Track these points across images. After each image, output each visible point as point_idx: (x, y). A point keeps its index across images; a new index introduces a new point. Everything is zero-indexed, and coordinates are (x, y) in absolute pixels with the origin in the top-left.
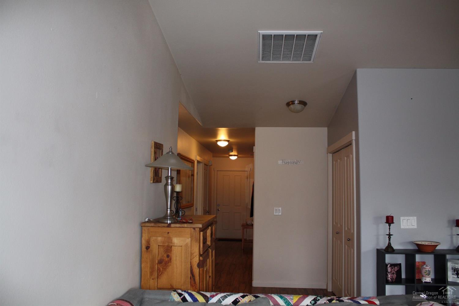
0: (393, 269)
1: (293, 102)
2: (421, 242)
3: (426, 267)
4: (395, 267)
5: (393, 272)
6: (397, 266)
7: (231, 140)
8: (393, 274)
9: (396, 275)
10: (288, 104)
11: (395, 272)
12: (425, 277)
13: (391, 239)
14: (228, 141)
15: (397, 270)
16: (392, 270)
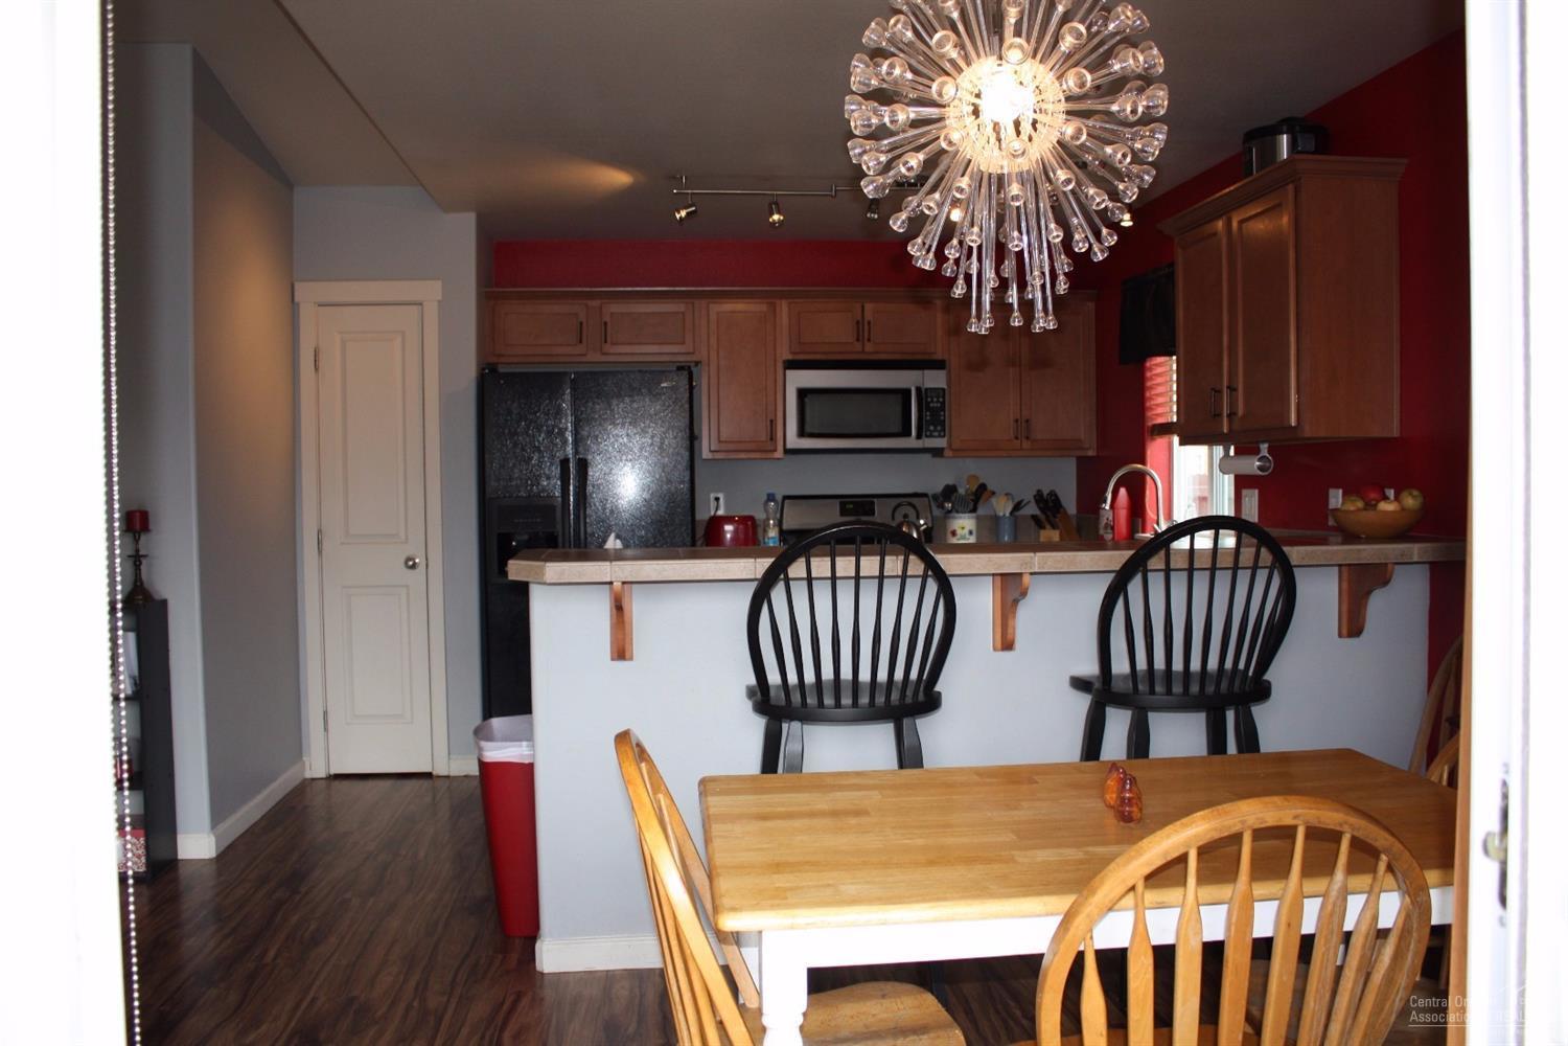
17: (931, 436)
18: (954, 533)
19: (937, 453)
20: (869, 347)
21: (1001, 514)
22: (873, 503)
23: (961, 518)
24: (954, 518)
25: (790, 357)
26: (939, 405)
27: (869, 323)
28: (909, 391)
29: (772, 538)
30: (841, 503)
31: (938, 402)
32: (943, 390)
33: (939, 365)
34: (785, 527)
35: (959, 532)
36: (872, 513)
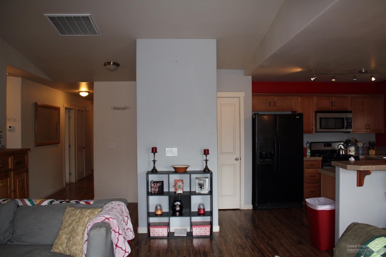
0: (156, 185)
1: (109, 63)
2: (180, 166)
3: (179, 183)
4: (158, 184)
5: (156, 187)
6: (159, 183)
7: (91, 91)
8: (156, 188)
9: (158, 189)
10: (105, 65)
11: (157, 187)
12: (178, 190)
13: (155, 164)
14: (88, 92)
15: (160, 186)
16: (154, 185)
17: (349, 129)
18: (350, 151)
19: (349, 132)
20: (334, 108)
21: (360, 146)
22: (331, 144)
23: (352, 147)
24: (350, 147)
25: (316, 110)
26: (350, 121)
27: (334, 102)
28: (344, 118)
29: (309, 152)
30: (324, 144)
31: (350, 120)
32: (352, 118)
33: (351, 112)
34: (312, 149)
35: (351, 151)
36: (331, 146)
